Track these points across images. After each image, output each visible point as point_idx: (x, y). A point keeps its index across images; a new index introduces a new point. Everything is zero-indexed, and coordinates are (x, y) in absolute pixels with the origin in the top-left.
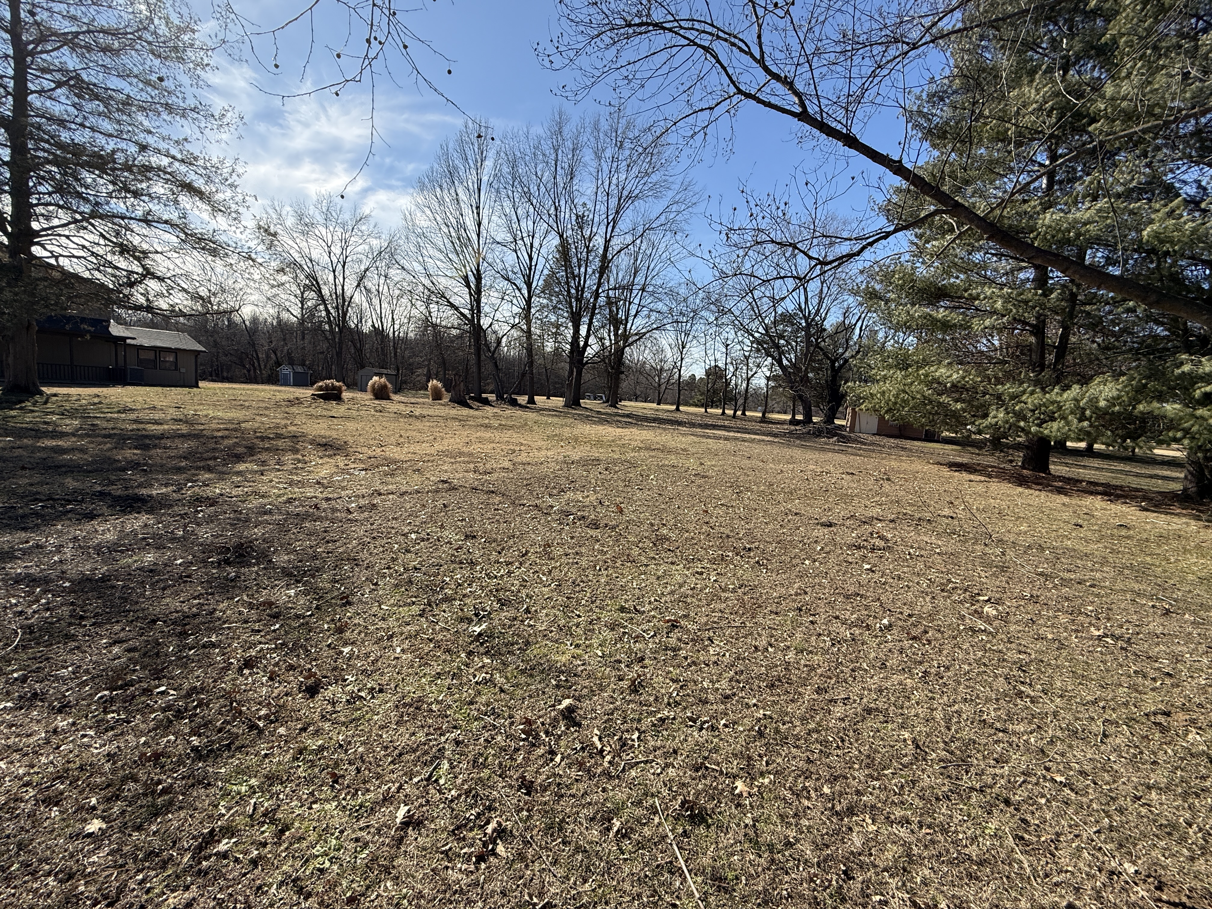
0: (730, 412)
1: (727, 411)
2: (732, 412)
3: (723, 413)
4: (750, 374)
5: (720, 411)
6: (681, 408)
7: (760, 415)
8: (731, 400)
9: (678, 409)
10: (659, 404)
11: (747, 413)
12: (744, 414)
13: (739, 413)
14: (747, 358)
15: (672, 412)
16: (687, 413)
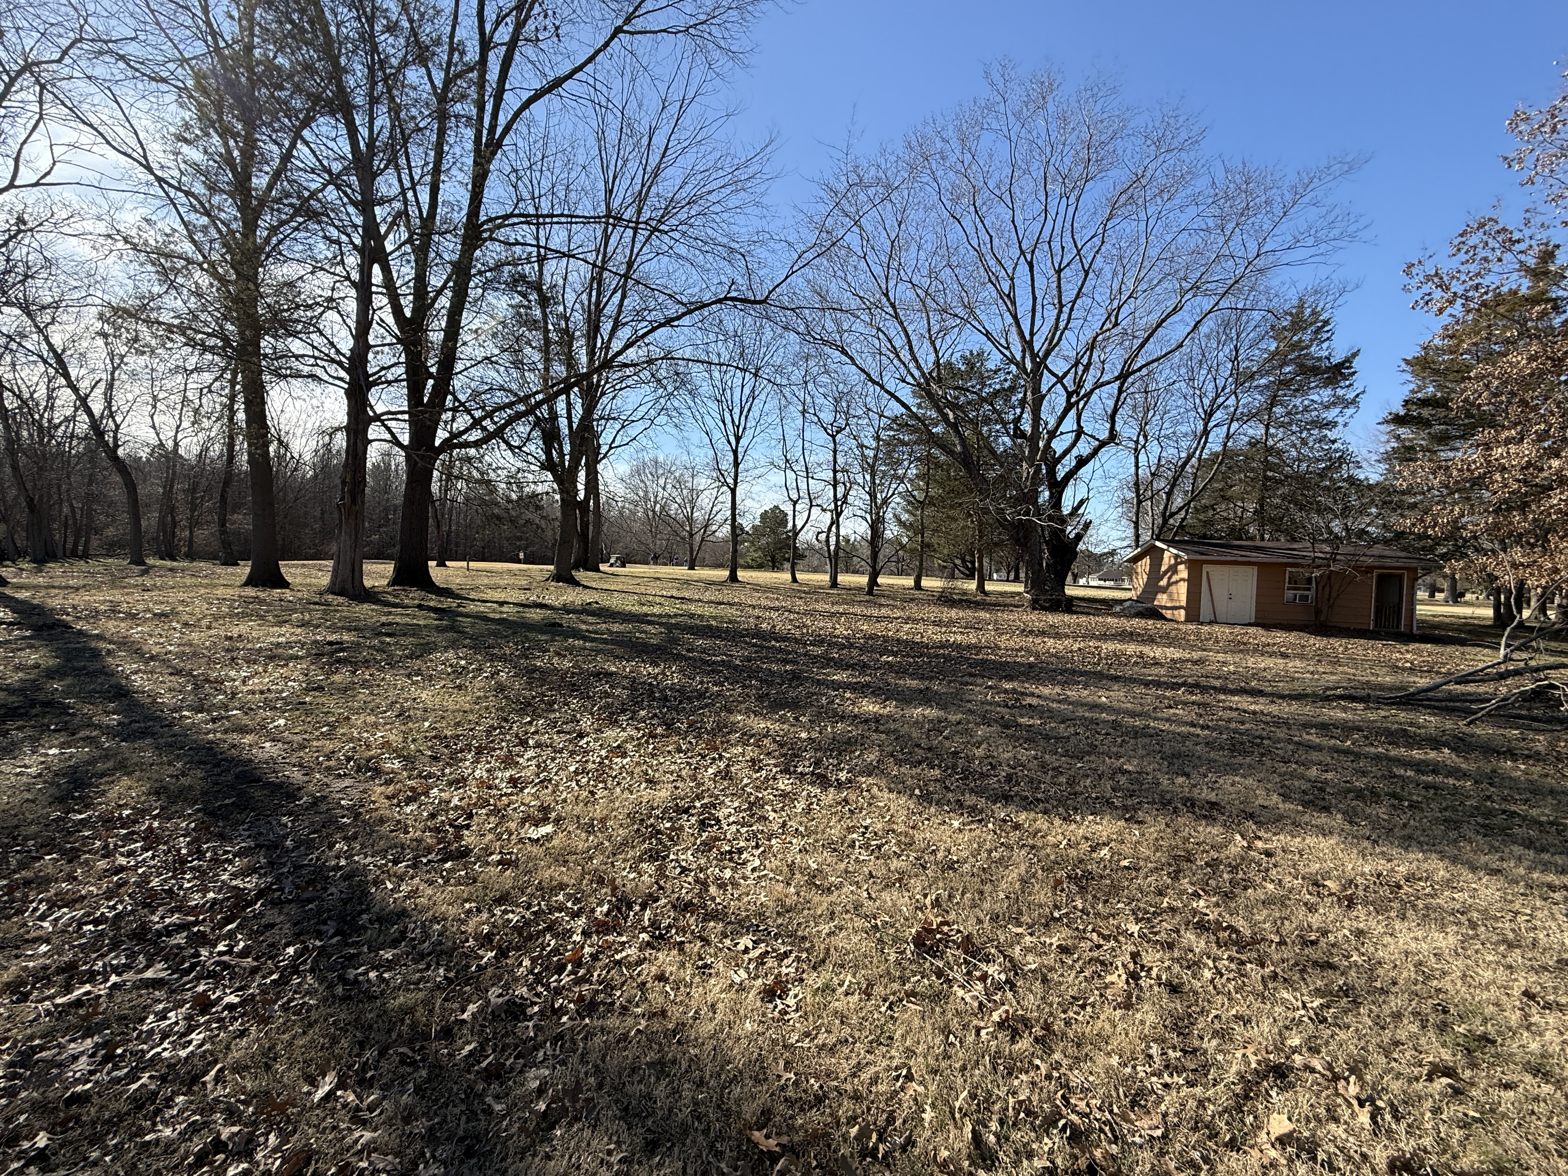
3: (834, 582)
6: (741, 574)
9: (733, 578)
10: (692, 568)
15: (721, 583)
16: (757, 588)
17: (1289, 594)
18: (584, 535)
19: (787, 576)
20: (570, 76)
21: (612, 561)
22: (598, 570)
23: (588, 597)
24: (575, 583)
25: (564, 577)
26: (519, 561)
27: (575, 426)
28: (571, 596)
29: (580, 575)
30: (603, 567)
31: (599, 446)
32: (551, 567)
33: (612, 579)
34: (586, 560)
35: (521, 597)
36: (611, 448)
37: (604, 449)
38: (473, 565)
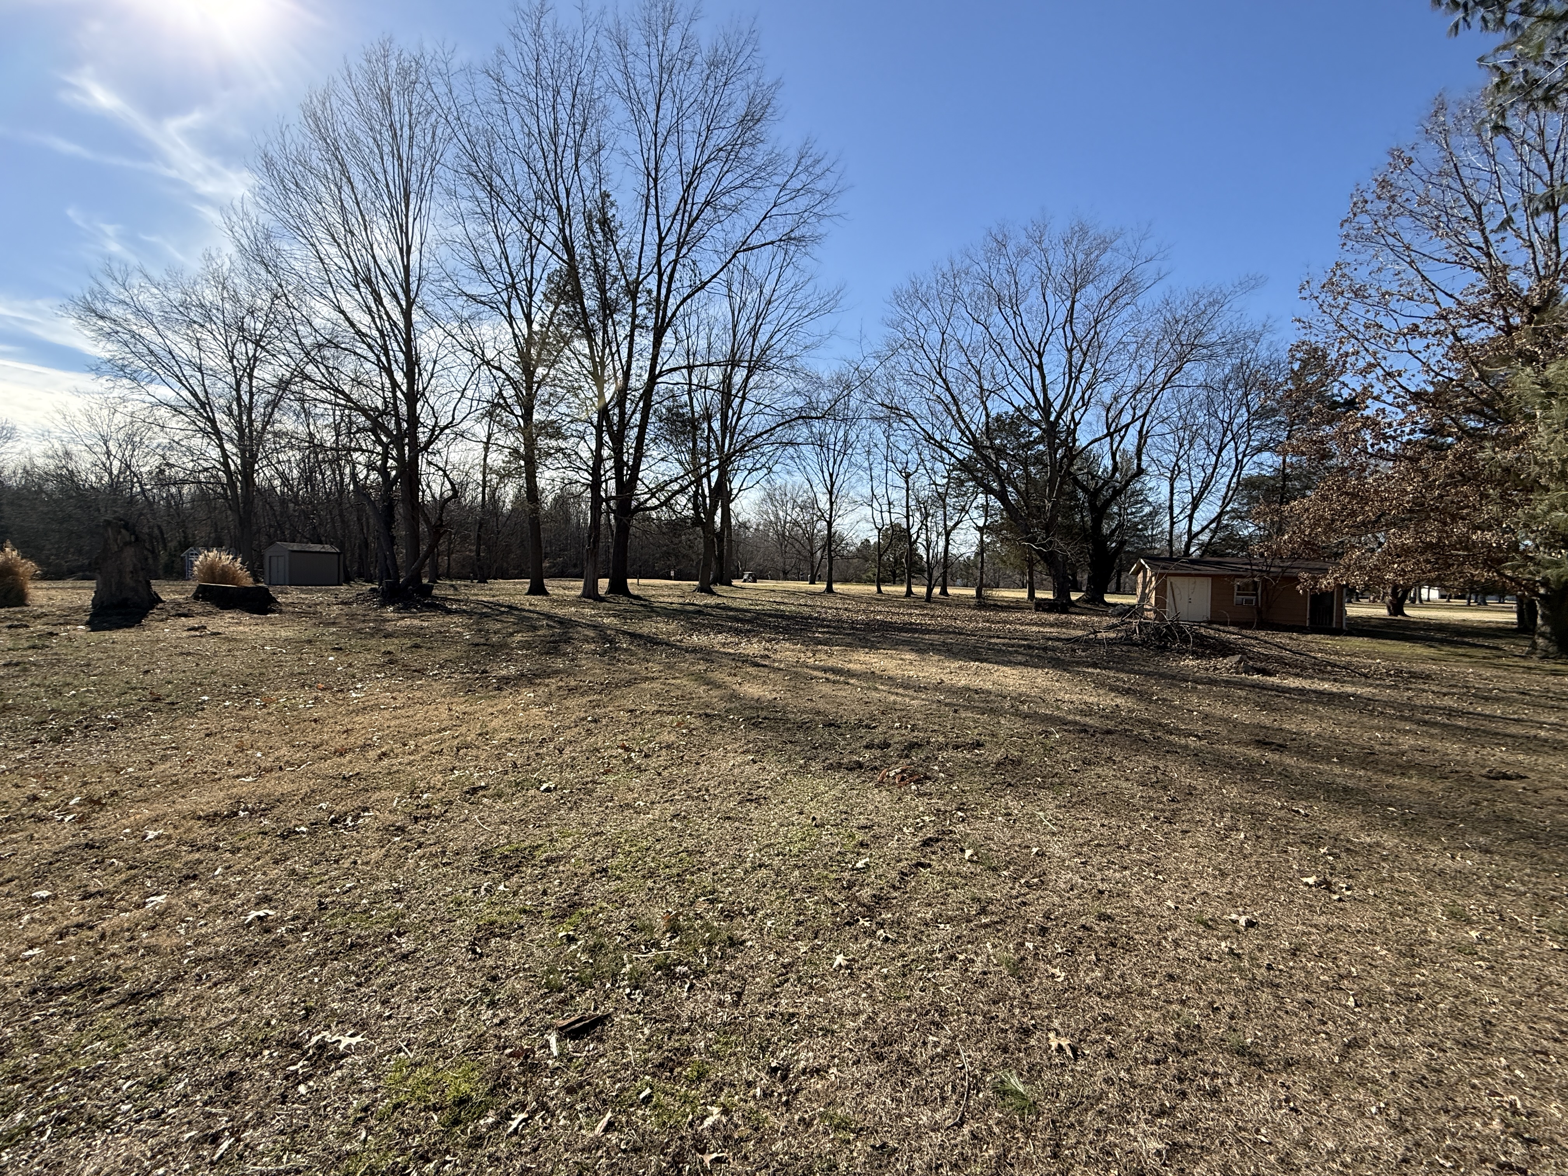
0: (920, 590)
1: (915, 589)
2: (923, 590)
3: (909, 592)
4: (950, 524)
5: (903, 589)
6: (835, 586)
7: (972, 592)
8: (921, 571)
9: (829, 590)
10: (812, 582)
11: (950, 591)
12: (944, 592)
13: (937, 591)
14: (942, 497)
15: (819, 594)
16: (845, 597)
17: (1237, 598)
18: (721, 557)
19: (874, 588)
20: (710, 281)
21: (745, 577)
22: (730, 585)
23: (719, 601)
24: (712, 593)
25: (705, 589)
26: (670, 578)
27: (713, 484)
28: (711, 600)
29: (717, 588)
30: (735, 582)
31: (731, 490)
32: (697, 583)
33: (740, 591)
34: (722, 577)
35: (681, 600)
36: (740, 490)
37: (735, 492)
38: (642, 581)
